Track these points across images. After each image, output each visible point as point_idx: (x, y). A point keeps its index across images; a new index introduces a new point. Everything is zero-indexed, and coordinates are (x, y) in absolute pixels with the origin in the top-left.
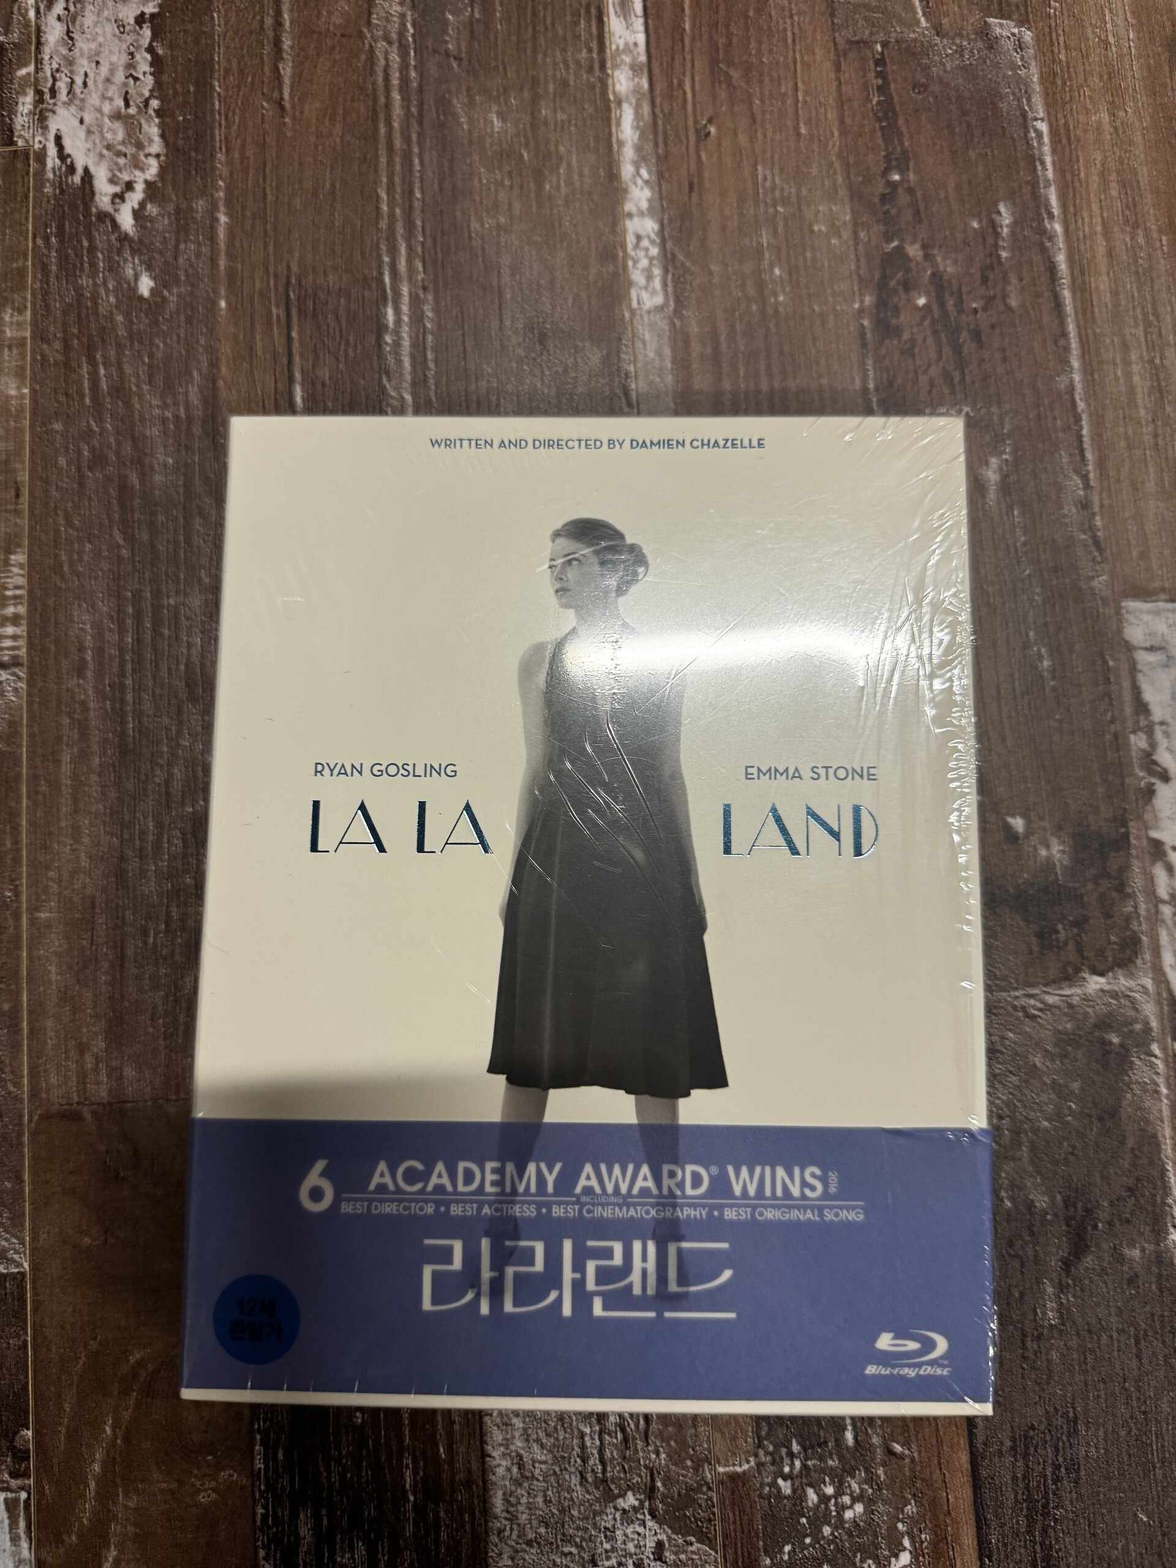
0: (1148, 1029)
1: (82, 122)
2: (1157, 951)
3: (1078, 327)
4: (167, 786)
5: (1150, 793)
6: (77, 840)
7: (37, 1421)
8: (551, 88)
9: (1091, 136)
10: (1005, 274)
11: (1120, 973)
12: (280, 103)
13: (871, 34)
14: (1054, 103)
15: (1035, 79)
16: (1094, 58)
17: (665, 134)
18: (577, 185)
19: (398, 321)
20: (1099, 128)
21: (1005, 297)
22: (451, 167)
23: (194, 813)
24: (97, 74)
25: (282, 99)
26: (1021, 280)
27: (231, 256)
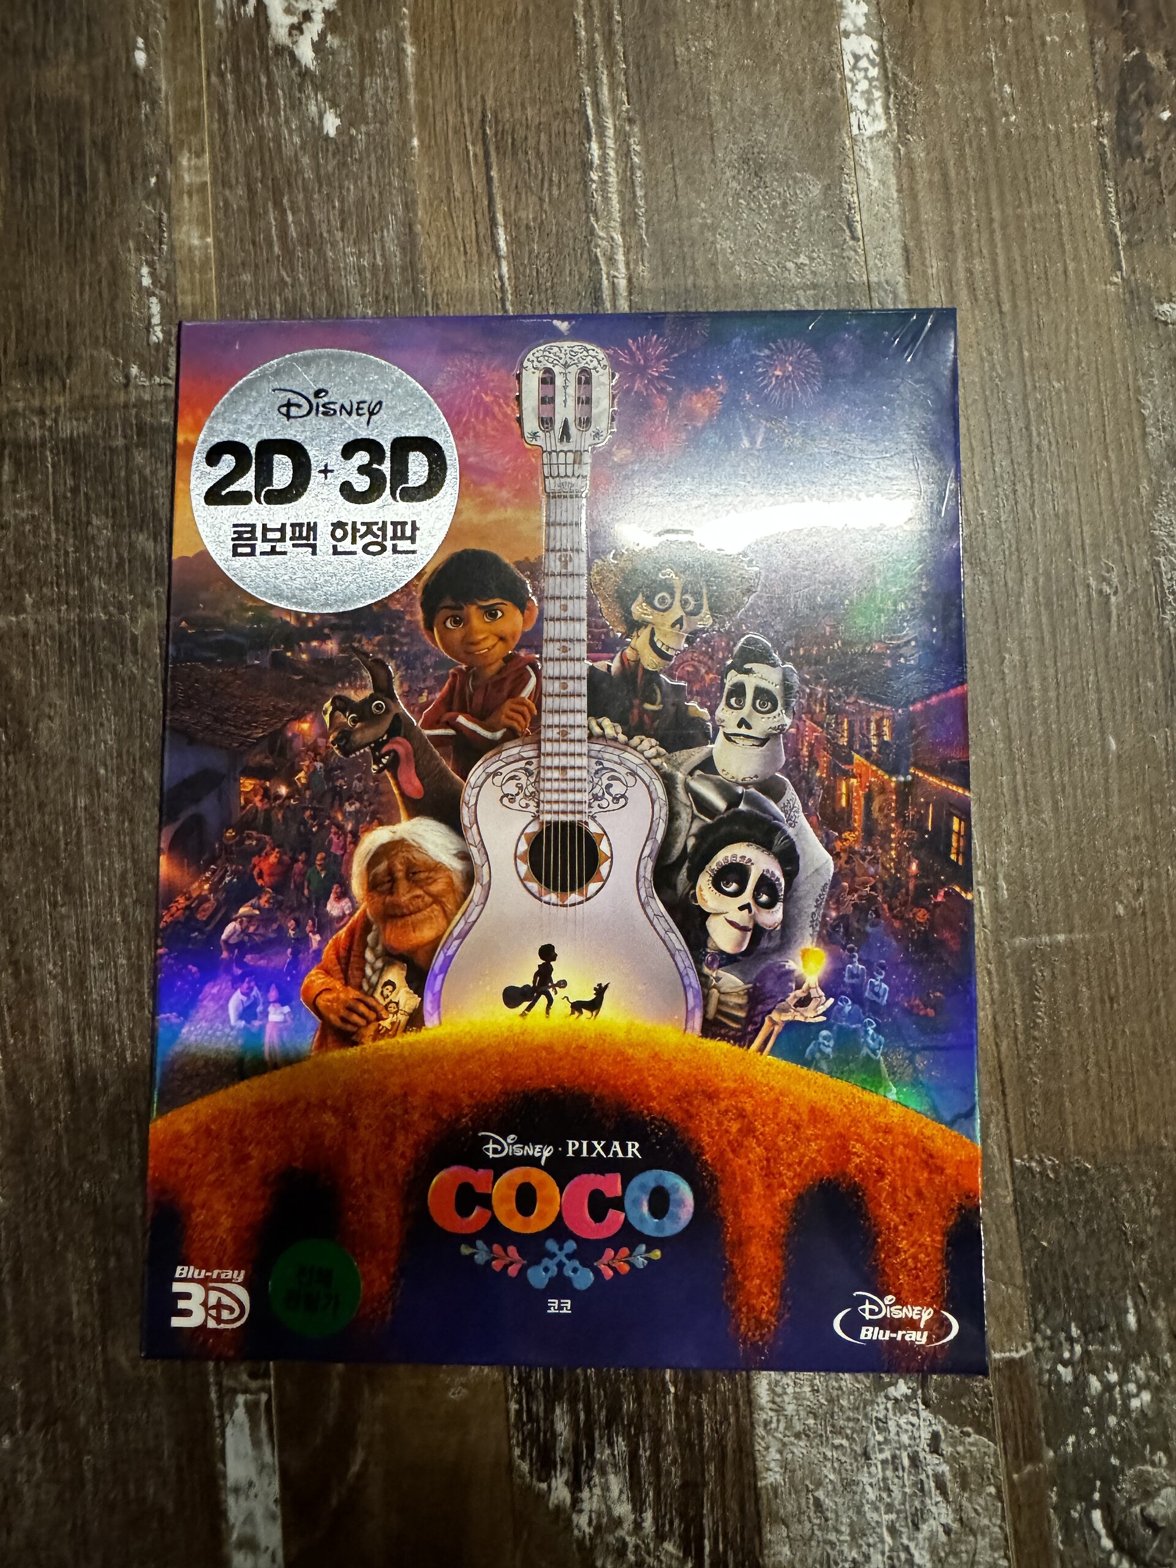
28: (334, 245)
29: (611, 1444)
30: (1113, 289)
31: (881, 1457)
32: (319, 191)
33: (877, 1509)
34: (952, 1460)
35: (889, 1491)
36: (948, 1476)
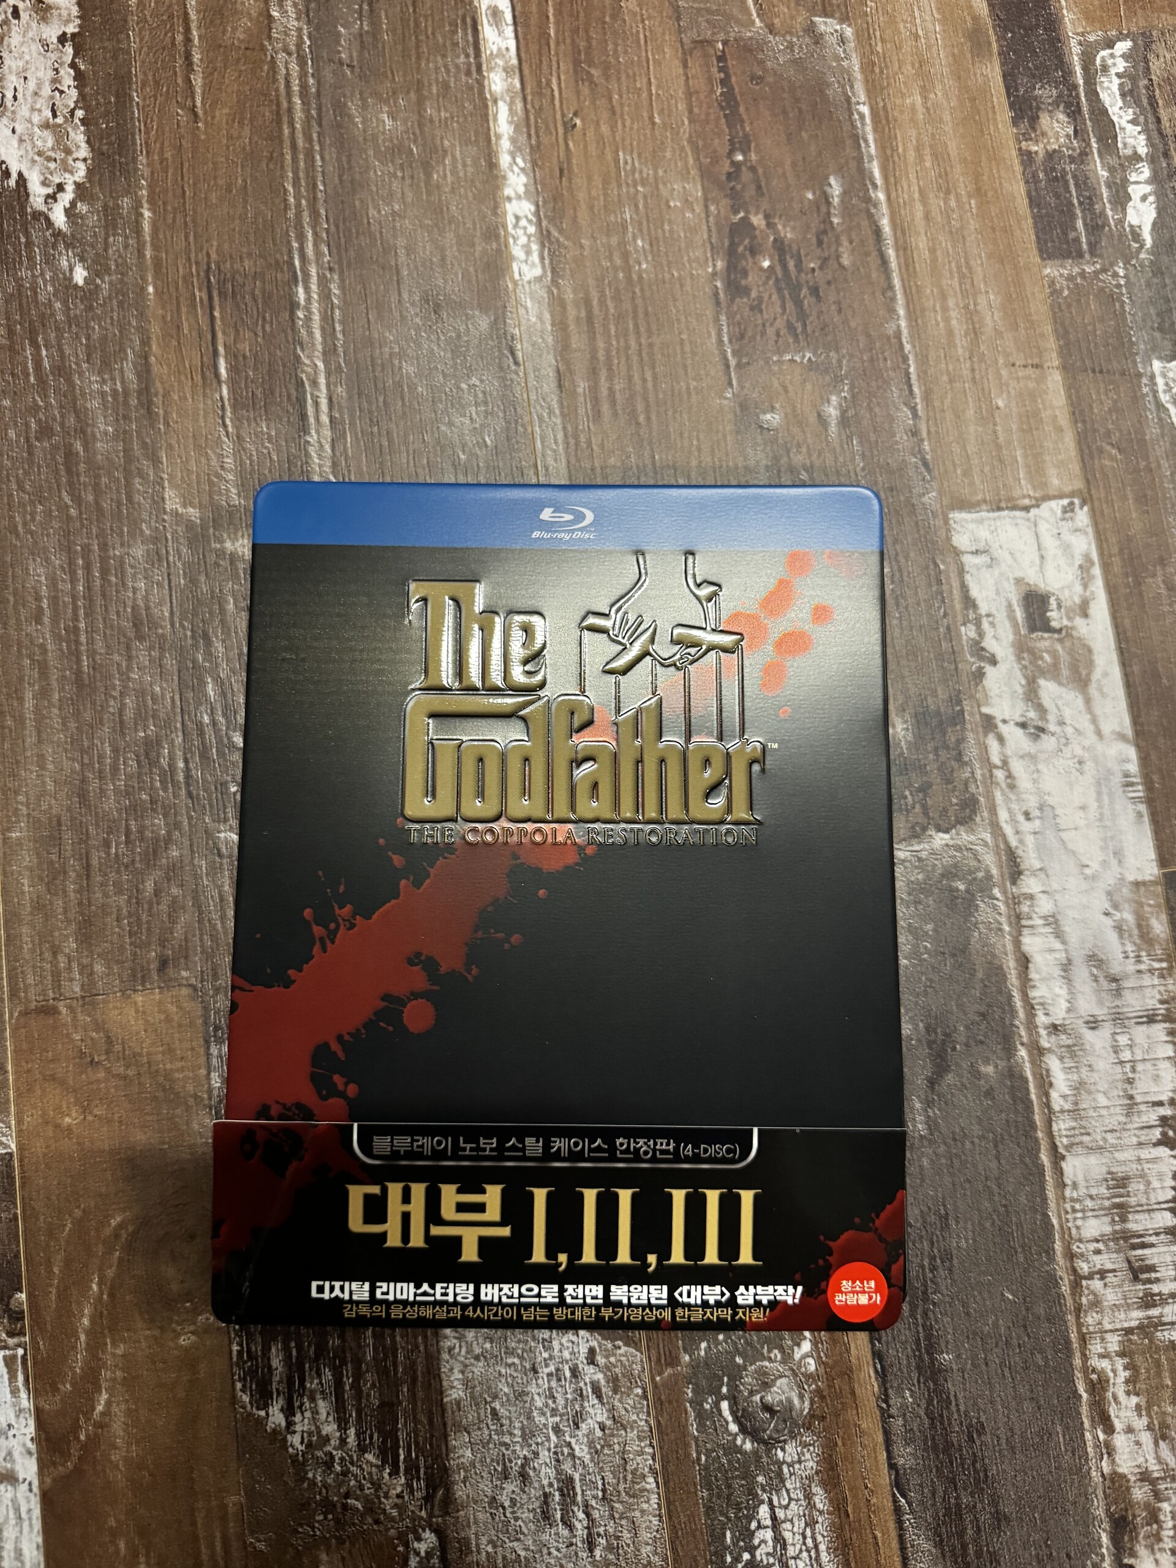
0: (989, 877)
1: (14, 131)
2: (993, 810)
3: (902, 280)
4: (121, 715)
5: (980, 675)
6: (43, 767)
7: (29, 1284)
8: (434, 90)
9: (906, 117)
10: (837, 238)
11: (962, 829)
12: (193, 110)
13: (714, 34)
14: (873, 90)
15: (857, 68)
16: (906, 48)
17: (536, 127)
18: (461, 174)
19: (309, 299)
20: (913, 109)
21: (838, 257)
22: (349, 162)
23: (146, 737)
24: (25, 89)
25: (194, 106)
26: (851, 242)
27: (155, 247)
28: (81, 374)
29: (319, 1375)
30: (726, 402)
31: (547, 1370)
32: (70, 331)
33: (544, 1414)
34: (608, 1368)
35: (553, 1397)
36: (603, 1382)
